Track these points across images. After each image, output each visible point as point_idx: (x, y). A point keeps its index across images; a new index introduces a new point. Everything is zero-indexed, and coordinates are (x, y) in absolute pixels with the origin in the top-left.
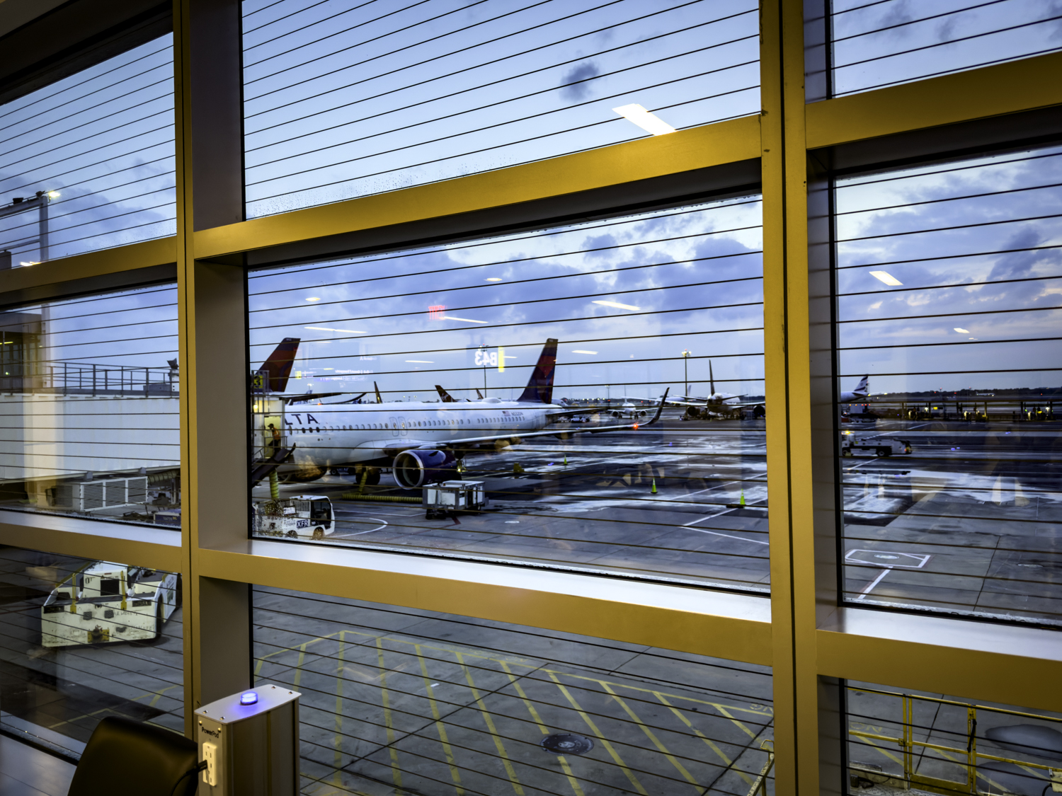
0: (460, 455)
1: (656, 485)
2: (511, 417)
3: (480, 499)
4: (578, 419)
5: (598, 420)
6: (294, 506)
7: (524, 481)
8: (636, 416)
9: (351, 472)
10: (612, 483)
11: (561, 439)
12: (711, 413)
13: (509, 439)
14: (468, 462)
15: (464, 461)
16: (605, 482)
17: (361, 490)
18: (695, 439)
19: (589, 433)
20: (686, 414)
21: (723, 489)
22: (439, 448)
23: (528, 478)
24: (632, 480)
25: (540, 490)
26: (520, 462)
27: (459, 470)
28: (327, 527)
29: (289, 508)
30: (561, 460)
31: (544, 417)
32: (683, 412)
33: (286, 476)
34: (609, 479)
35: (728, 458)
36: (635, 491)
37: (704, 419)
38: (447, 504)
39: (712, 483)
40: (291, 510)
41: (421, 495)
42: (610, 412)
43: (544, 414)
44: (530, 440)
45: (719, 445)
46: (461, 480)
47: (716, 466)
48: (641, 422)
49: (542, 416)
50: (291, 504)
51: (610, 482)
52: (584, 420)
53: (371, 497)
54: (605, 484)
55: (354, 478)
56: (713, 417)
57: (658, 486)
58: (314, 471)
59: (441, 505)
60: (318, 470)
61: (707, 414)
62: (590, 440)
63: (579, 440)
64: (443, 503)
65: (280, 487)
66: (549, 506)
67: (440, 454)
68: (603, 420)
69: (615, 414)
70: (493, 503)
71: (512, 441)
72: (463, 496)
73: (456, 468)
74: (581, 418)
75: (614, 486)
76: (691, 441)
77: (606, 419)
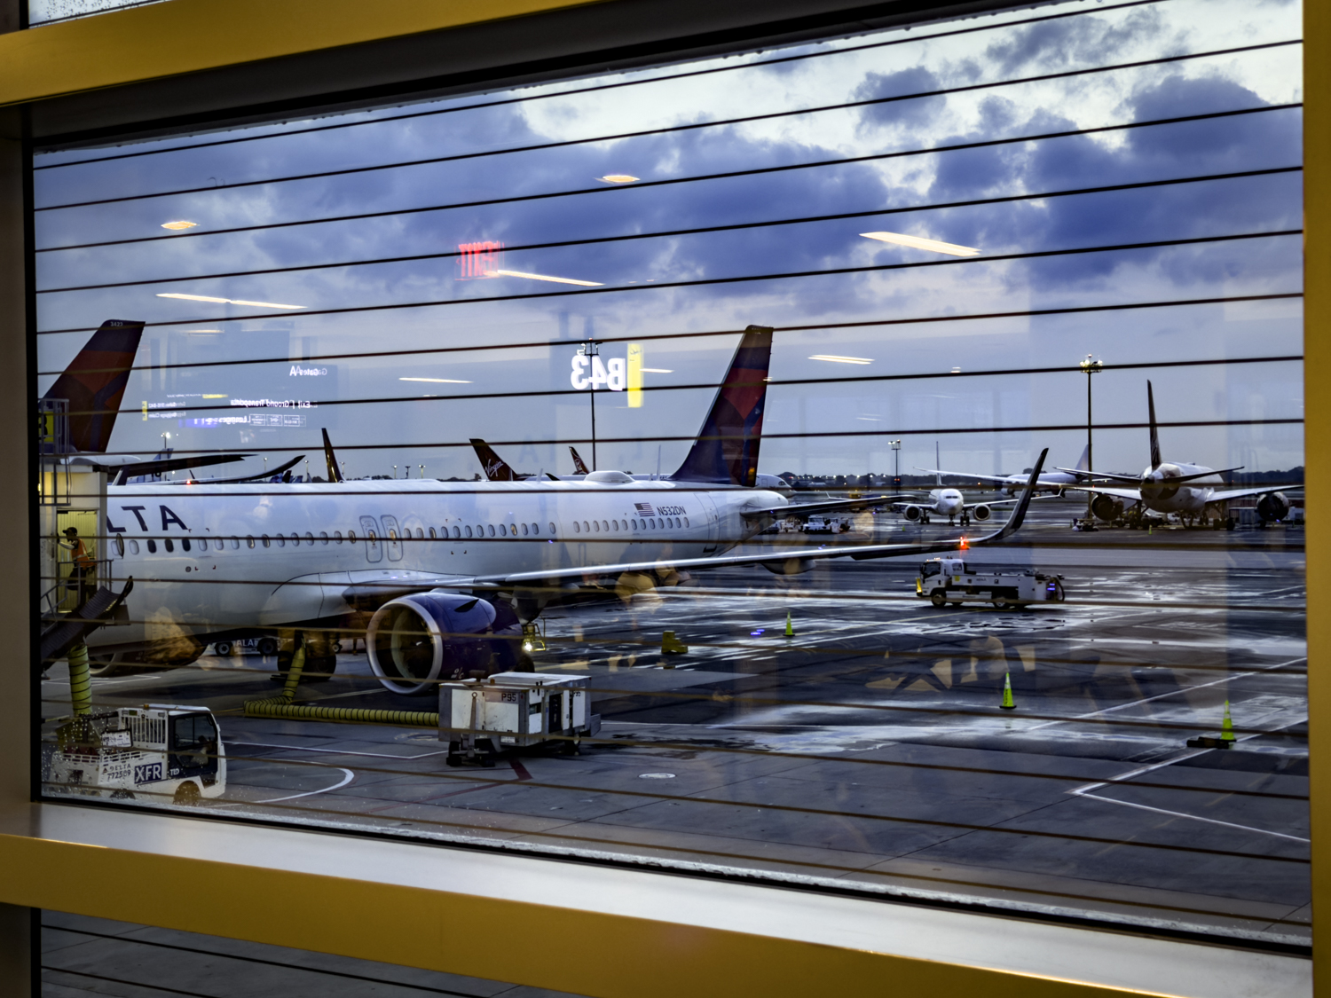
0: (532, 611)
1: (1013, 689)
2: (656, 518)
3: (579, 720)
4: (819, 525)
5: (871, 528)
6: (128, 730)
7: (687, 677)
8: (965, 519)
9: (267, 648)
10: (905, 683)
11: (782, 573)
12: (1150, 513)
13: (651, 572)
14: (551, 627)
15: (541, 625)
16: (888, 679)
17: (289, 694)
18: (1110, 577)
19: (849, 559)
20: (1088, 515)
21: (1181, 702)
22: (479, 592)
23: (697, 668)
24: (956, 676)
25: (727, 697)
26: (678, 629)
27: (528, 647)
28: (209, 782)
29: (116, 735)
30: (779, 624)
31: (738, 520)
32: (1082, 511)
33: (109, 658)
34: (898, 674)
35: (1192, 625)
36: (960, 703)
37: (1133, 528)
38: (500, 729)
39: (1153, 687)
40: (123, 740)
41: (435, 709)
42: (899, 509)
43: (738, 511)
44: (705, 576)
45: (1170, 593)
46: (533, 671)
47: (1162, 643)
48: (977, 531)
49: (733, 515)
50: (122, 726)
51: (901, 679)
52: (835, 527)
53: (314, 709)
54: (889, 683)
55: (270, 663)
56: (1156, 522)
57: (1016, 691)
58: (179, 645)
59: (483, 731)
60: (188, 643)
61: (1140, 514)
62: (850, 577)
63: (825, 576)
64: (490, 728)
65: (94, 682)
66: (748, 737)
67: (482, 606)
68: (882, 529)
69: (913, 514)
70: (611, 727)
71: (658, 578)
72: (538, 711)
73: (521, 643)
74: (827, 522)
75: (909, 688)
76: (1102, 581)
77: (890, 526)
